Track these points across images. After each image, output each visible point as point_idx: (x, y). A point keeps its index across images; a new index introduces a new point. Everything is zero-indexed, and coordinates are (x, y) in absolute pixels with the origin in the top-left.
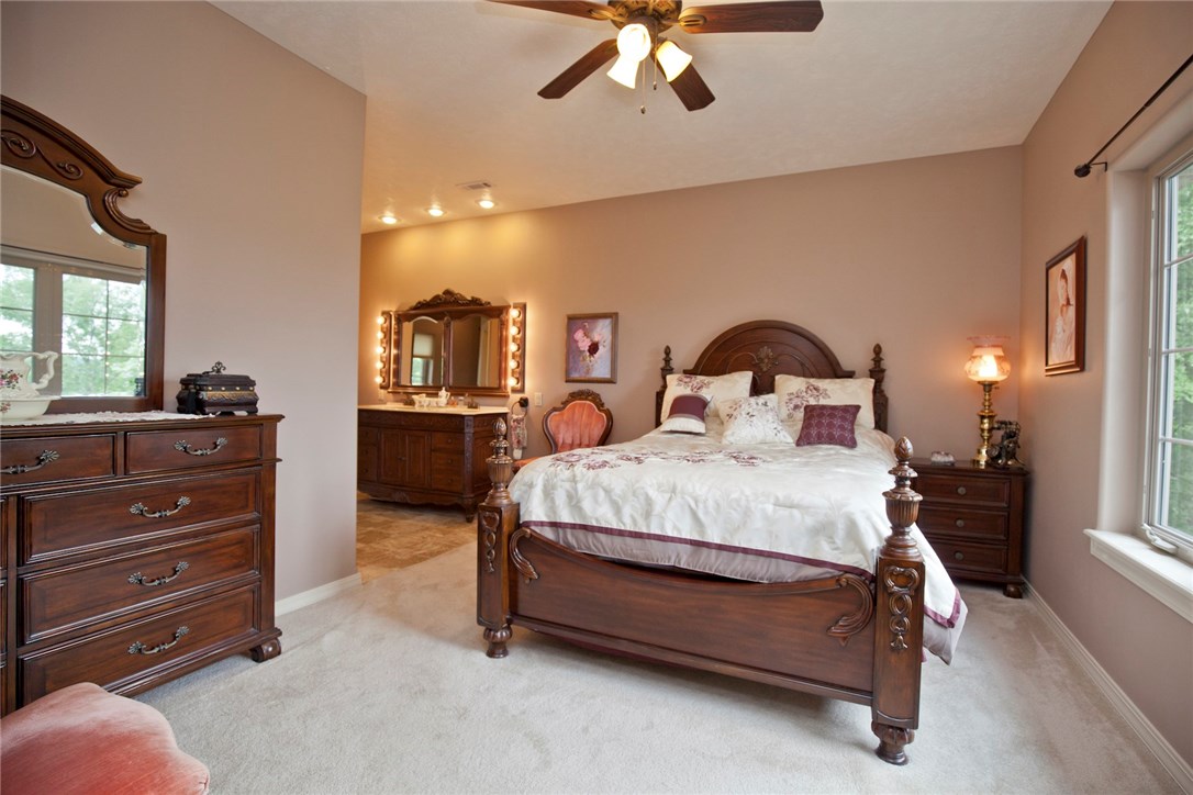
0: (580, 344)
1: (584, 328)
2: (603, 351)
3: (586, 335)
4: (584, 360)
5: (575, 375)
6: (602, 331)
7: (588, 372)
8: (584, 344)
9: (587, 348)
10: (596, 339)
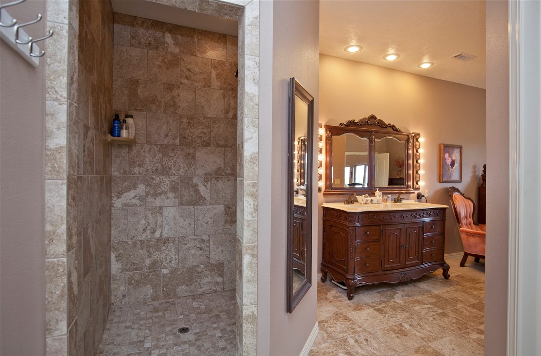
0: (447, 161)
1: (449, 152)
2: (457, 165)
3: (450, 156)
4: (449, 170)
5: (445, 179)
6: (456, 155)
7: (450, 177)
8: (449, 162)
9: (450, 164)
10: (454, 159)
